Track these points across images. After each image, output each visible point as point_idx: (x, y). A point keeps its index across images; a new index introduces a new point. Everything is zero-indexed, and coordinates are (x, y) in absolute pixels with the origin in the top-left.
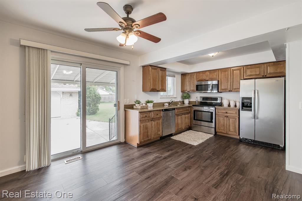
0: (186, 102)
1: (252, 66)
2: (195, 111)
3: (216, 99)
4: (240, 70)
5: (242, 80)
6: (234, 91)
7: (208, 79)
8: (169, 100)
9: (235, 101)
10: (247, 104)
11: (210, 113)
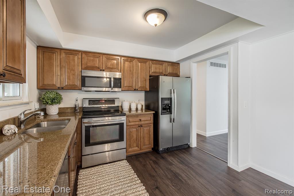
0: (53, 110)
3: (113, 102)
4: (146, 63)
6: (140, 90)
7: (104, 69)
11: (118, 126)
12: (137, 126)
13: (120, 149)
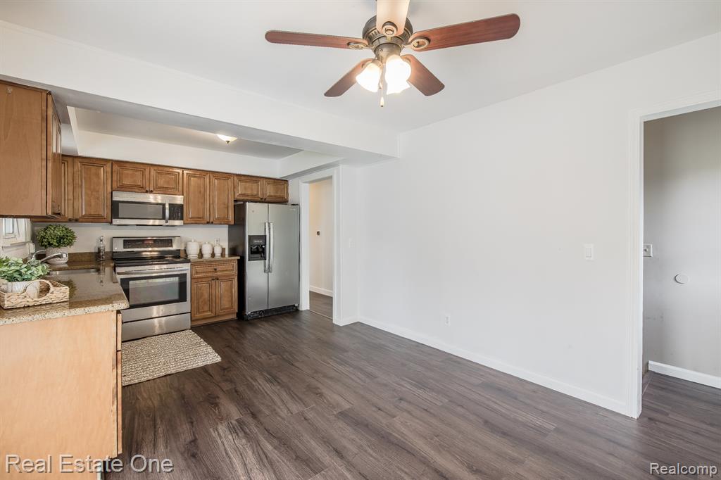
1: (246, 178)
3: (168, 243)
4: (227, 180)
6: (217, 222)
7: (152, 190)
12: (210, 279)
13: (180, 314)
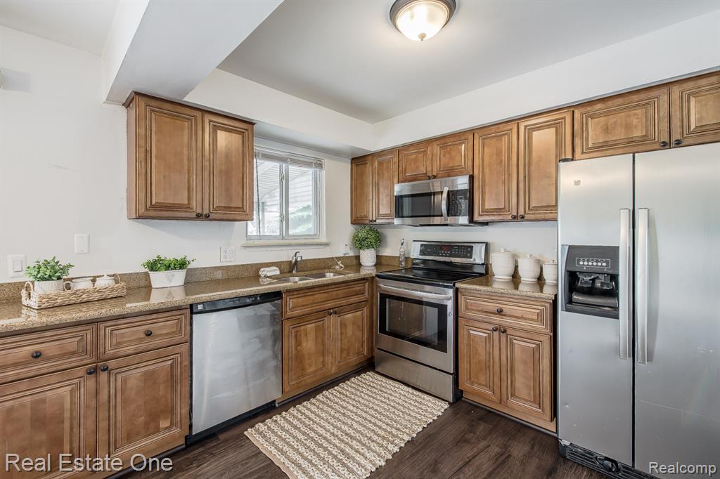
0: (368, 258)
1: (610, 103)
2: (384, 297)
4: (557, 125)
5: (566, 160)
6: (532, 217)
7: (435, 174)
8: (286, 255)
9: (539, 260)
10: (593, 280)
11: (436, 309)
12: (491, 327)
13: (439, 370)
